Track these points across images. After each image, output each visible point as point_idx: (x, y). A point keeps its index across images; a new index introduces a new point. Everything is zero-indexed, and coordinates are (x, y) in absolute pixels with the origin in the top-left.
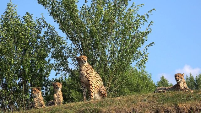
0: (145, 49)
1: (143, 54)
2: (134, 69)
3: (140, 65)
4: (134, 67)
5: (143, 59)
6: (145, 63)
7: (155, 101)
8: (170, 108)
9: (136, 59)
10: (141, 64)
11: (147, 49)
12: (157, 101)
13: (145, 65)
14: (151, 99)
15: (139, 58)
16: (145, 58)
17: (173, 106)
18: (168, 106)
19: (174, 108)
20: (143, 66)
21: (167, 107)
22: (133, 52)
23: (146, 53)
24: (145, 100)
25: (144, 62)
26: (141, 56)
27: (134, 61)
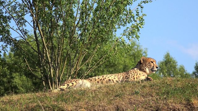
0: (139, 7)
1: (135, 15)
2: (120, 40)
3: (129, 34)
4: (121, 36)
5: (136, 25)
6: (138, 30)
7: (154, 94)
8: (178, 106)
9: (123, 23)
10: (133, 33)
11: (142, 8)
12: (157, 94)
13: (138, 34)
14: (147, 90)
15: (129, 23)
16: (138, 22)
17: (184, 102)
18: (175, 103)
19: (185, 107)
20: (134, 36)
21: (174, 104)
22: (119, 13)
23: (140, 15)
24: (137, 93)
25: (138, 28)
26: (132, 19)
27: (121, 26)
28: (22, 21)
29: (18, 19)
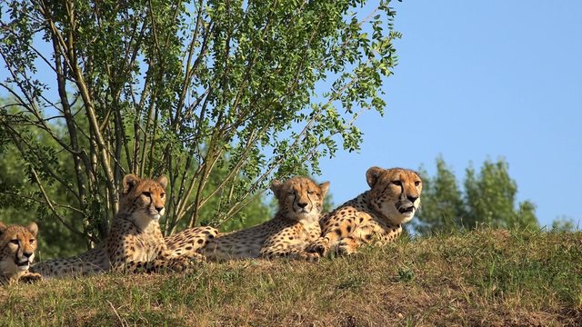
0: (383, 13)
1: (369, 37)
2: (324, 112)
3: (351, 95)
4: (325, 101)
5: (369, 65)
6: (378, 83)
7: (459, 281)
8: (538, 317)
9: (334, 62)
10: (362, 91)
11: (390, 14)
12: (470, 281)
13: (378, 95)
14: (435, 268)
15: (351, 61)
16: (378, 58)
17: (555, 306)
18: (530, 309)
19: (559, 319)
20: (368, 100)
21: (524, 312)
22: (324, 29)
24: (405, 277)
25: (376, 76)
26: (360, 49)
27: (327, 72)
28: (23, 55)
29: (10, 48)
